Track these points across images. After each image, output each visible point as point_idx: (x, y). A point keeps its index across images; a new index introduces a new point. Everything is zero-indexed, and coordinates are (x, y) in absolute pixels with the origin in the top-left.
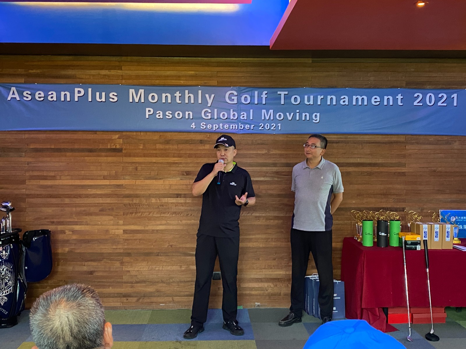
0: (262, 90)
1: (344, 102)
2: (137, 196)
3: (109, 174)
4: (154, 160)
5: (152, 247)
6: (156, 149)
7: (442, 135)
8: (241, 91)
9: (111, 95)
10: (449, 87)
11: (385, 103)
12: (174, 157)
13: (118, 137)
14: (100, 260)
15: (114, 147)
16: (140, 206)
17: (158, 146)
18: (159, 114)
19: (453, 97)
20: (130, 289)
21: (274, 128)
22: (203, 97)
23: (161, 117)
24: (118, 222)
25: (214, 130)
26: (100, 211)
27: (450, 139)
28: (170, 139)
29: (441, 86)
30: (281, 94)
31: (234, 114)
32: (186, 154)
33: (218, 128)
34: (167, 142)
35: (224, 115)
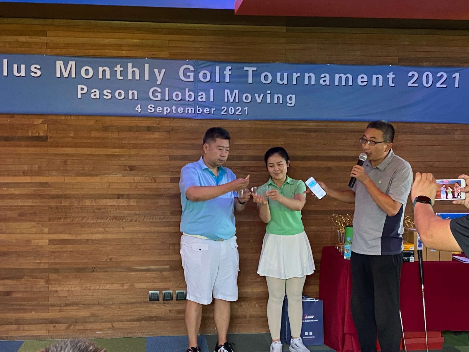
0: (224, 65)
1: (325, 81)
2: (66, 197)
3: (30, 169)
4: (88, 151)
5: (86, 261)
6: (90, 138)
7: (441, 123)
8: (198, 65)
9: (32, 68)
10: (450, 64)
11: (374, 84)
12: (114, 147)
13: (42, 122)
14: (20, 278)
15: (37, 135)
16: (70, 209)
17: (94, 134)
18: (95, 93)
19: (455, 77)
20: (58, 314)
21: (240, 112)
22: (151, 72)
23: (98, 97)
24: (42, 230)
25: (165, 114)
26: (20, 215)
27: (450, 127)
28: (109, 125)
29: (440, 63)
30: (248, 71)
31: (190, 95)
32: (129, 144)
33: (170, 112)
34: (105, 129)
35: (177, 95)
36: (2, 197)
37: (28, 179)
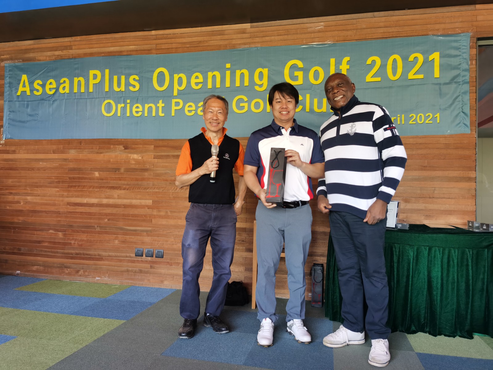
2: (79, 170)
3: (57, 149)
14: (46, 231)
16: (82, 179)
24: (63, 195)
26: (49, 183)
36: (39, 169)
37: (56, 156)
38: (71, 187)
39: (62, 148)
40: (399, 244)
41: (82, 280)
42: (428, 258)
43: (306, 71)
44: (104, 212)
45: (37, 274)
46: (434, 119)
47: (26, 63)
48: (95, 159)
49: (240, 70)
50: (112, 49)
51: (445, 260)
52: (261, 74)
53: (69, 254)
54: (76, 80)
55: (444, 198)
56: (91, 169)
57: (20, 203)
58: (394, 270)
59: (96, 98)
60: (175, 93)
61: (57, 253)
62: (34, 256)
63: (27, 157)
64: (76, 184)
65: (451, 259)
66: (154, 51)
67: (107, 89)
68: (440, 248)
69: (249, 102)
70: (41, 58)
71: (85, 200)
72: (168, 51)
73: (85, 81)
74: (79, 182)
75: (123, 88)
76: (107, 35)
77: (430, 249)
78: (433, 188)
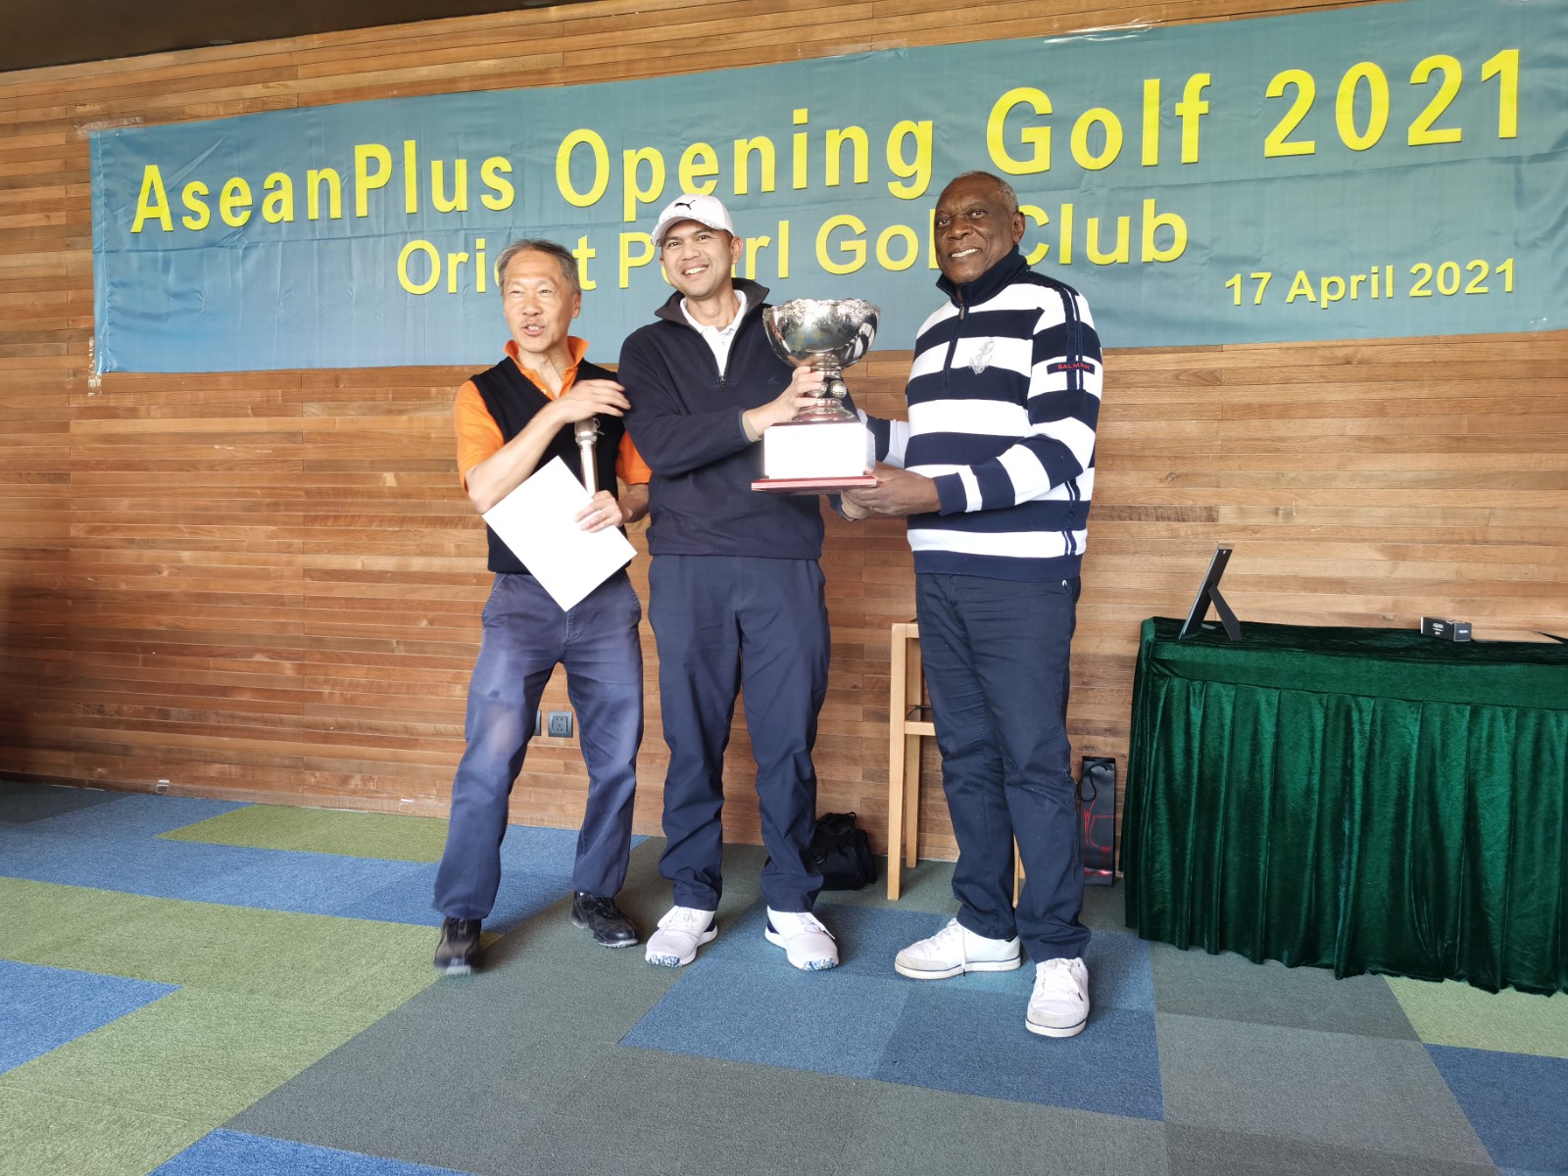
3: (266, 398)
16: (345, 496)
24: (290, 544)
26: (247, 509)
36: (212, 466)
38: (314, 519)
39: (280, 398)
40: (1373, 697)
41: (358, 805)
42: (1469, 742)
43: (1059, 124)
44: (417, 596)
45: (223, 789)
46: (1495, 278)
47: (154, 126)
48: (383, 433)
49: (838, 131)
50: (423, 72)
51: (1526, 748)
52: (909, 140)
53: (316, 726)
54: (313, 178)
55: (1523, 543)
56: (372, 462)
57: (159, 573)
58: (1352, 780)
59: (379, 236)
60: (630, 214)
61: (281, 722)
62: (211, 735)
63: (173, 430)
64: (327, 511)
65: (1546, 745)
66: (557, 76)
67: (411, 206)
68: (1507, 708)
69: (870, 237)
70: (202, 110)
71: (357, 562)
72: (604, 72)
73: (342, 182)
74: (338, 504)
75: (461, 202)
76: (407, 26)
77: (1475, 713)
78: (1487, 511)
